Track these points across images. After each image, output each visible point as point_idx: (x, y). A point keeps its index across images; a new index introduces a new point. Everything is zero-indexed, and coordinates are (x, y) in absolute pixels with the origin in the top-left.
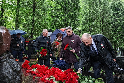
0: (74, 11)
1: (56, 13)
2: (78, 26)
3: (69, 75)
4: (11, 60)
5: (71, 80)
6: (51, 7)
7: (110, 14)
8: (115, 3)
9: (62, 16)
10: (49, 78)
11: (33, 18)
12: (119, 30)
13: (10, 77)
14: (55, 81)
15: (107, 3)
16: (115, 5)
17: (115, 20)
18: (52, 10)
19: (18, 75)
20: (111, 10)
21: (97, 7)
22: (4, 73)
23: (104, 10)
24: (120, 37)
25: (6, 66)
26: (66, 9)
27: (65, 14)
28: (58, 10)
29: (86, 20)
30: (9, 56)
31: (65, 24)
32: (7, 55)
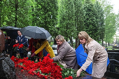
0: (53, 11)
1: (37, 13)
2: (57, 24)
3: (54, 68)
4: (7, 58)
5: (56, 72)
6: (32, 7)
7: (83, 14)
8: (88, 5)
9: (42, 15)
10: (36, 71)
11: (16, 16)
12: (90, 28)
13: (9, 73)
14: (41, 73)
15: (81, 5)
16: (87, 6)
17: (88, 19)
18: (33, 10)
19: (13, 71)
20: (84, 10)
21: (72, 8)
22: (4, 70)
23: (78, 10)
24: (91, 33)
25: (4, 64)
26: (45, 9)
27: (45, 13)
28: (39, 10)
29: (63, 19)
30: (5, 55)
31: (45, 22)
32: (3, 54)
